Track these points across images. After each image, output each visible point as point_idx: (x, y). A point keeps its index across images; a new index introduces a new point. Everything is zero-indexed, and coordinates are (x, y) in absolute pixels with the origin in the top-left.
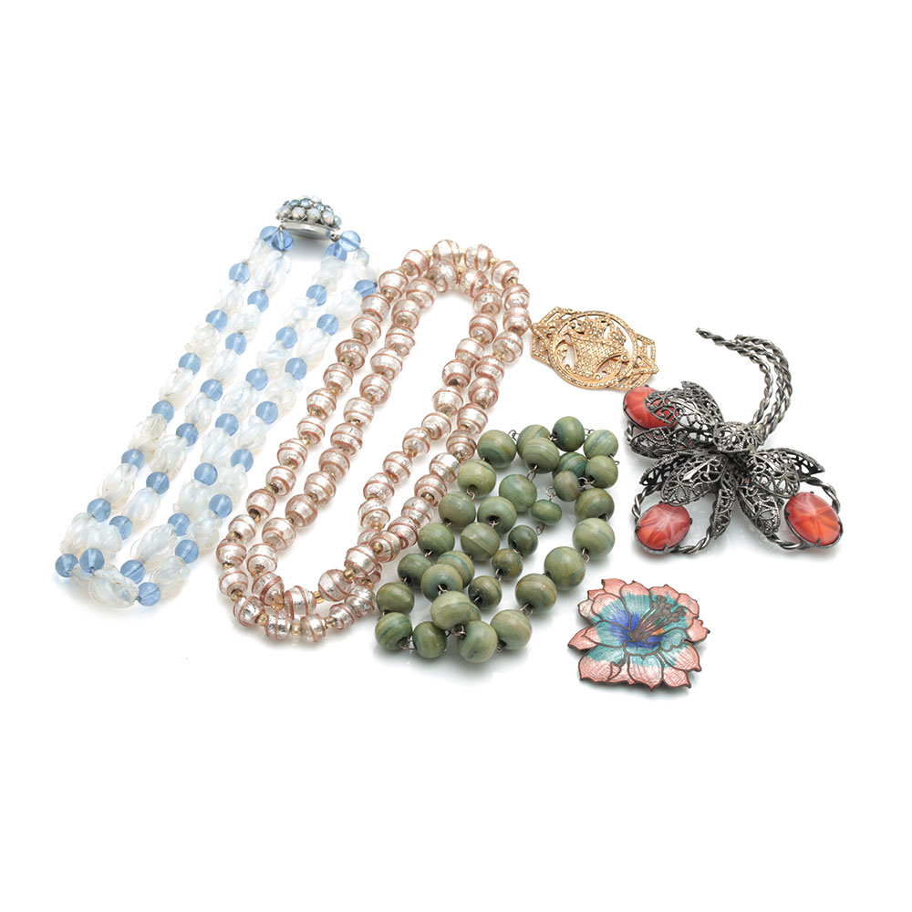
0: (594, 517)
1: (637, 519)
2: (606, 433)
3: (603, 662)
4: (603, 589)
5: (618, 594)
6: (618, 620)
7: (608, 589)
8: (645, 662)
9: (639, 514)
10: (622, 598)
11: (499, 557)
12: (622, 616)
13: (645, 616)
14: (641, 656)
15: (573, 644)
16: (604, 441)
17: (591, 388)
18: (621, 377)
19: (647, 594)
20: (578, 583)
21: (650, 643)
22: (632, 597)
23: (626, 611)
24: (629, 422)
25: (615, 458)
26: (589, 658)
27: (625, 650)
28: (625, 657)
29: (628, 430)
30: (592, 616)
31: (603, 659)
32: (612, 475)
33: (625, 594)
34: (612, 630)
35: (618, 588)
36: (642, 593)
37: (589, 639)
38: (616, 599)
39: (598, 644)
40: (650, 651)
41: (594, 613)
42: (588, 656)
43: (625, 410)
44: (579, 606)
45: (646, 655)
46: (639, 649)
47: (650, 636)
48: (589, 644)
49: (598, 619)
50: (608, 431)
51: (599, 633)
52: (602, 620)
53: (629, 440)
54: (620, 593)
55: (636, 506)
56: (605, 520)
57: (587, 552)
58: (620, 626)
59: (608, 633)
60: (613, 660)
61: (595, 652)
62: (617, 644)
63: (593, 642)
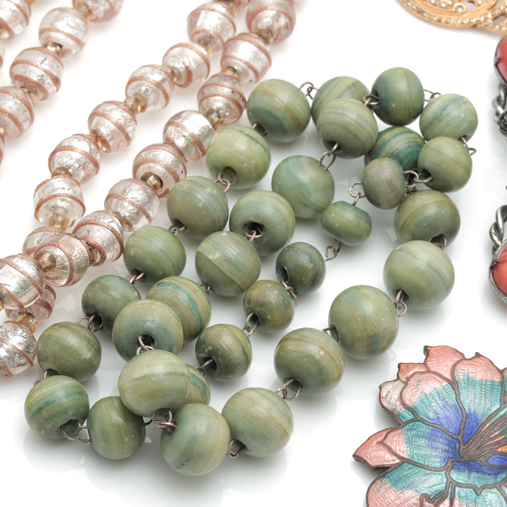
0: (423, 239)
1: (495, 248)
2: (459, 100)
3: (409, 493)
4: (425, 364)
5: (448, 376)
6: (443, 421)
7: (433, 365)
8: (480, 500)
9: (501, 239)
10: (453, 383)
11: (255, 293)
12: (451, 414)
13: (490, 417)
14: (475, 488)
15: (357, 454)
16: (455, 113)
17: (447, 26)
18: (497, 12)
19: (497, 379)
20: (384, 349)
21: (491, 467)
22: (470, 382)
23: (459, 406)
24: (501, 86)
25: (470, 143)
26: (386, 483)
27: (448, 476)
28: (447, 487)
29: (498, 100)
30: (400, 409)
31: (409, 487)
32: (460, 171)
33: (460, 375)
34: (430, 438)
35: (450, 364)
36: (489, 377)
37: (390, 450)
38: (445, 383)
39: (404, 461)
40: (491, 480)
41: (403, 404)
42: (385, 480)
43: (496, 65)
44: (380, 387)
45: (484, 487)
46: (474, 475)
47: (495, 453)
48: (388, 459)
49: (409, 416)
50: (461, 98)
51: (409, 442)
52: (417, 418)
53: (497, 114)
54: (452, 373)
55: (496, 226)
56: (441, 246)
57: (405, 297)
58: (446, 432)
59: (422, 442)
60: (426, 491)
61: (395, 475)
62: (437, 463)
63: (396, 455)
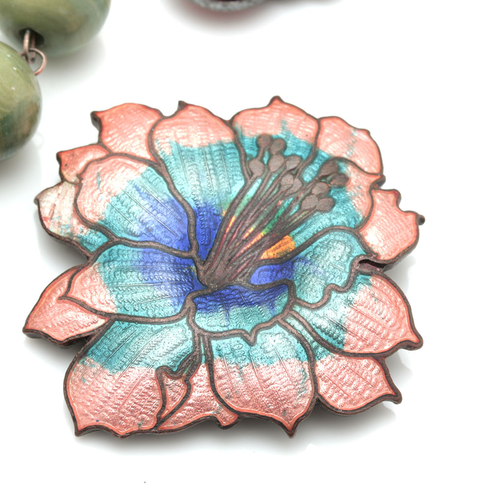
3: (136, 372)
4: (100, 144)
5: (145, 154)
6: (158, 233)
7: (115, 143)
8: (256, 351)
10: (157, 164)
12: (167, 217)
13: (233, 205)
14: (241, 333)
15: (30, 326)
19: (227, 137)
20: (26, 136)
21: (259, 290)
22: (185, 155)
23: (178, 201)
26: (91, 365)
27: (192, 325)
28: (196, 345)
30: (81, 231)
31: (132, 362)
33: (165, 148)
34: (145, 267)
35: (142, 132)
36: (213, 138)
37: (83, 305)
38: (143, 168)
39: (111, 318)
40: (266, 314)
41: (84, 221)
42: (89, 360)
44: (37, 201)
45: (257, 329)
46: (235, 311)
47: (259, 263)
48: (86, 323)
49: (98, 239)
51: (111, 284)
52: (112, 240)
54: (151, 147)
57: (38, 39)
58: (167, 250)
59: (133, 278)
60: (163, 362)
61: (104, 346)
62: (168, 307)
63: (95, 312)
